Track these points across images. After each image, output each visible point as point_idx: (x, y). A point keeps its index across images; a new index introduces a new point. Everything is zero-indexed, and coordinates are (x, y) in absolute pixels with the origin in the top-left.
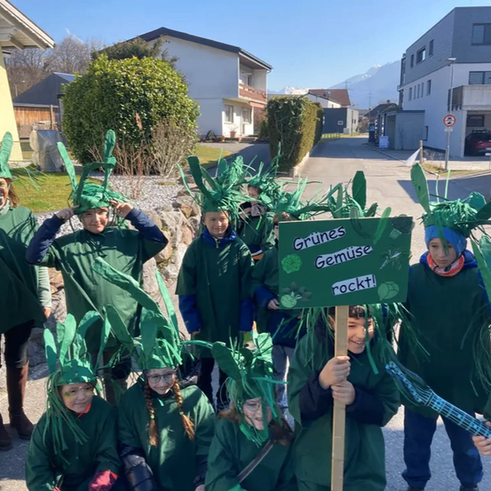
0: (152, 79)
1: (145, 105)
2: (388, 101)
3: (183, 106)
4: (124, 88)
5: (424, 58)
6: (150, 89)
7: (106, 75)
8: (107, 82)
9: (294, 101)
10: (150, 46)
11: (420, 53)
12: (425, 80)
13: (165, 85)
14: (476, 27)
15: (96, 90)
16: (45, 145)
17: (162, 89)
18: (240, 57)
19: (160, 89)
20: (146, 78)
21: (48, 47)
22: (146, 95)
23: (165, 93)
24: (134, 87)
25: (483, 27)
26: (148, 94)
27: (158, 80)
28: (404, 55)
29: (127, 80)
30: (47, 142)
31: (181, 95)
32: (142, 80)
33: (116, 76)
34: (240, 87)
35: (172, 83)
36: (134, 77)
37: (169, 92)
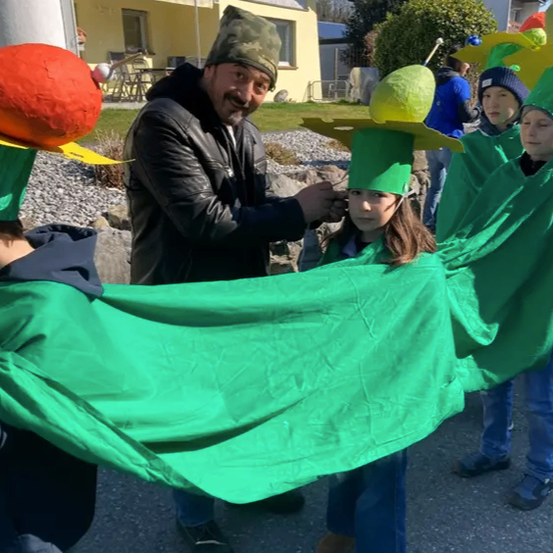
0: (470, 14)
4: (445, 25)
6: (468, 25)
7: (427, 14)
8: (428, 20)
13: (480, 21)
15: (417, 29)
16: (366, 80)
19: (476, 25)
22: (463, 31)
23: (480, 29)
24: (453, 23)
26: (466, 31)
30: (369, 78)
31: (493, 30)
32: (461, 17)
33: (437, 14)
34: (509, 25)
35: (487, 19)
36: (454, 14)
37: (484, 28)
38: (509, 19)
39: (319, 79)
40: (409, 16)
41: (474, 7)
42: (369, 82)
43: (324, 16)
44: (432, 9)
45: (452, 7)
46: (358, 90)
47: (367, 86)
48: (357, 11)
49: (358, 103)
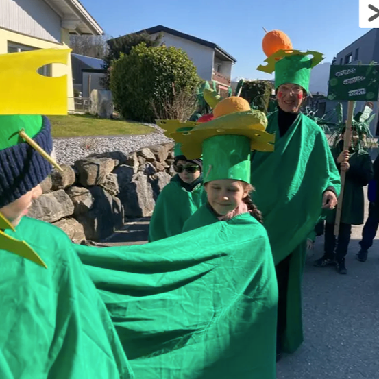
0: (177, 60)
1: (172, 78)
2: (318, 93)
3: (194, 81)
4: (159, 66)
5: (350, 61)
6: (174, 67)
7: (147, 56)
8: (148, 61)
9: (260, 84)
10: (153, 37)
11: (347, 58)
13: (184, 66)
15: (140, 66)
16: (102, 100)
17: (182, 68)
18: (216, 51)
19: (181, 68)
20: (173, 60)
21: (99, 34)
22: (172, 72)
23: (184, 71)
24: (165, 65)
26: (174, 71)
27: (181, 62)
28: (335, 58)
29: (161, 60)
30: (104, 98)
31: (193, 73)
32: (170, 62)
33: (153, 57)
34: (213, 73)
35: (189, 65)
36: (165, 59)
37: (186, 71)
38: (213, 69)
39: (73, 96)
40: (134, 57)
41: (180, 56)
42: (104, 101)
43: (98, 54)
44: (150, 53)
45: (164, 54)
46: (96, 106)
47: (103, 104)
48: (112, 52)
49: (96, 116)
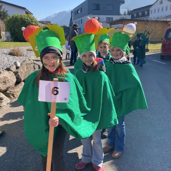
5: (79, 13)
11: (78, 11)
12: (80, 19)
14: (94, 5)
18: (25, 10)
25: (95, 5)
27: (34, 20)
33: (25, 19)
35: (37, 21)
36: (29, 19)
